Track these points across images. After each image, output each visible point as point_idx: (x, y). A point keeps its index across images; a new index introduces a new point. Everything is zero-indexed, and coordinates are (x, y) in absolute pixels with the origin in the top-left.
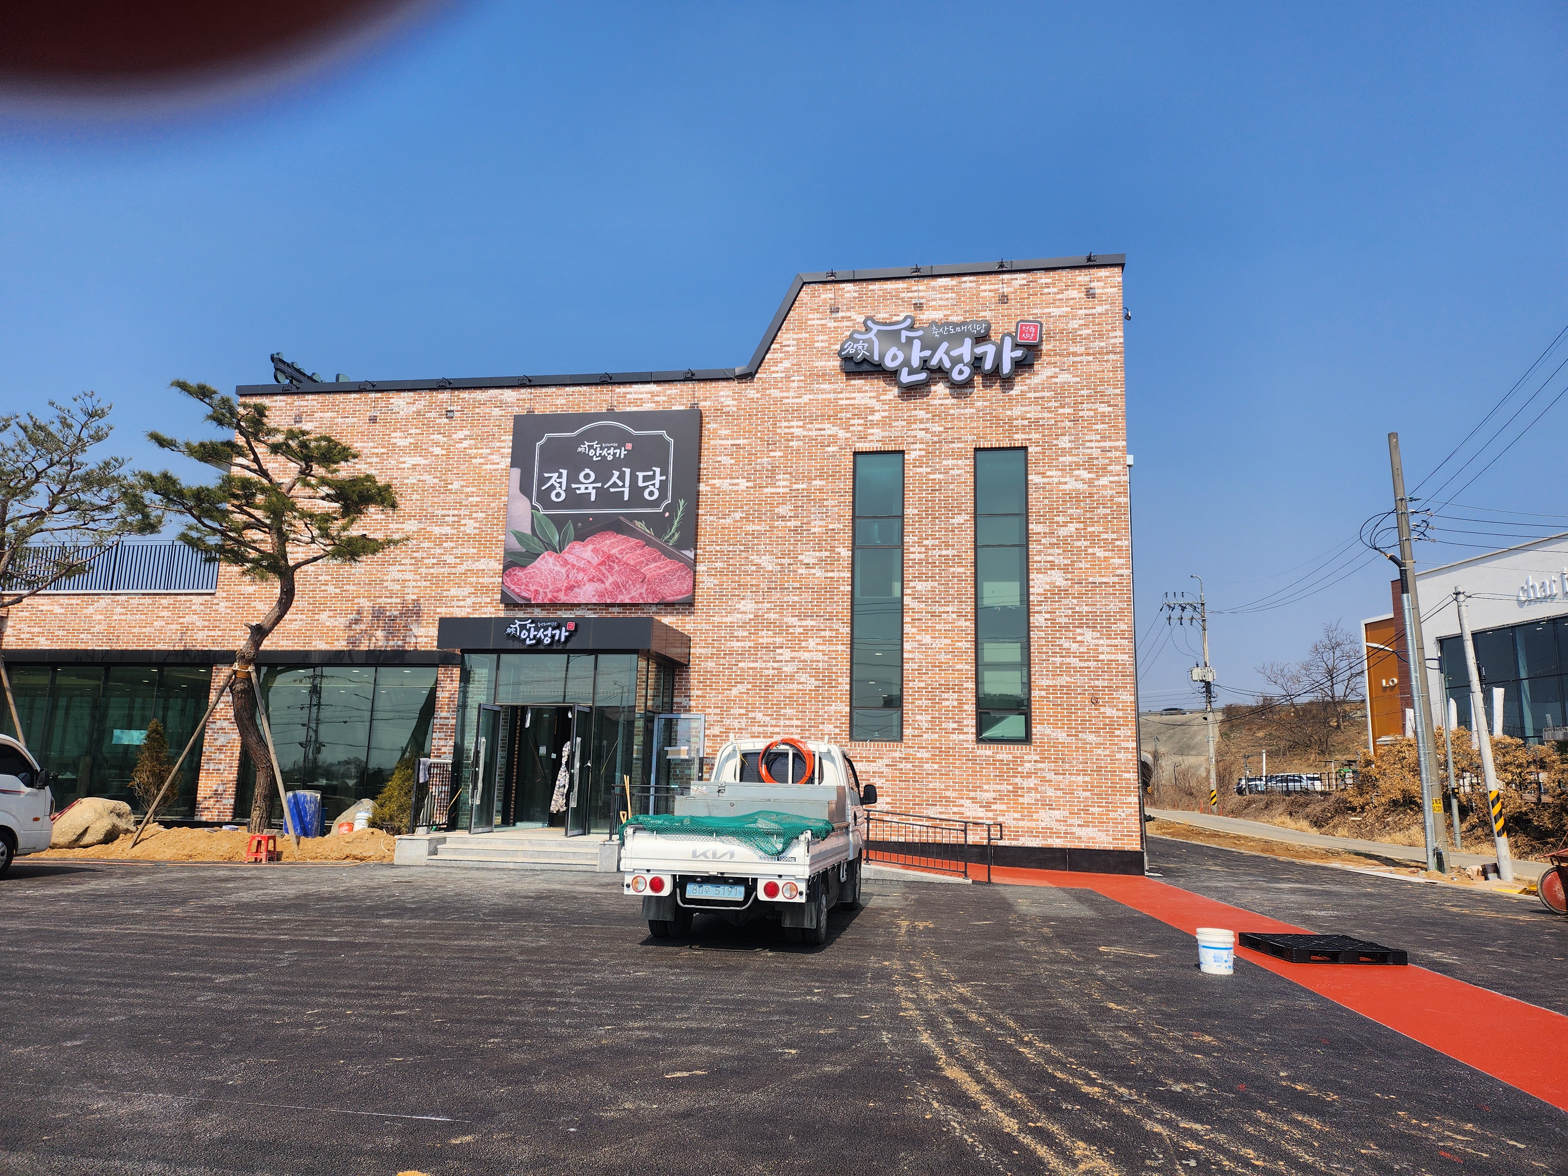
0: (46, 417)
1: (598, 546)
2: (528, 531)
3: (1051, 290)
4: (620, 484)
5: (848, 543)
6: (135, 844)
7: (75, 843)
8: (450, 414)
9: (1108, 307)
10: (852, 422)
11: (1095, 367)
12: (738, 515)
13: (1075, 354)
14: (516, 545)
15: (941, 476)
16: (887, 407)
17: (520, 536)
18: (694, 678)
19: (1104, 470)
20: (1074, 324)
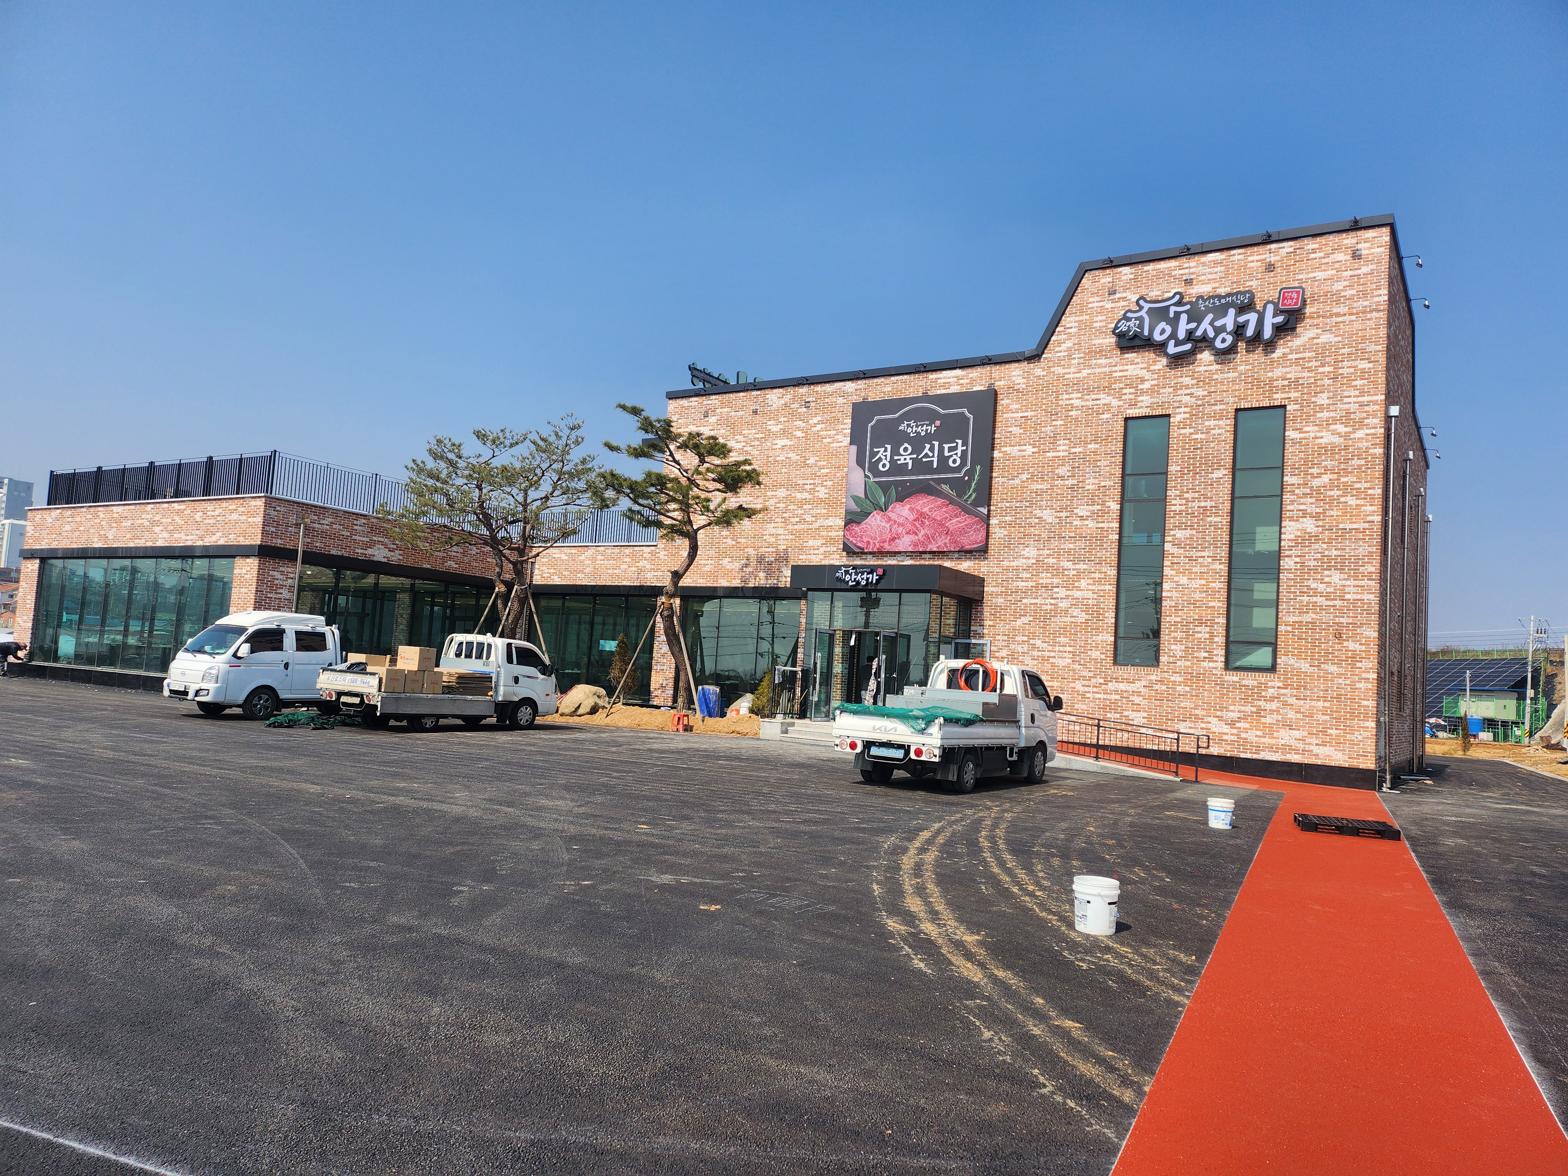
0: (547, 432)
1: (913, 506)
2: (862, 496)
3: (1317, 255)
4: (931, 454)
5: (1118, 498)
6: (607, 715)
7: (574, 713)
8: (807, 405)
9: (1374, 267)
10: (1124, 391)
11: (1357, 326)
12: (1024, 477)
13: (1338, 315)
14: (854, 507)
15: (1203, 436)
16: (1156, 376)
17: (856, 499)
18: (987, 612)
19: (1361, 424)
20: (1338, 286)
